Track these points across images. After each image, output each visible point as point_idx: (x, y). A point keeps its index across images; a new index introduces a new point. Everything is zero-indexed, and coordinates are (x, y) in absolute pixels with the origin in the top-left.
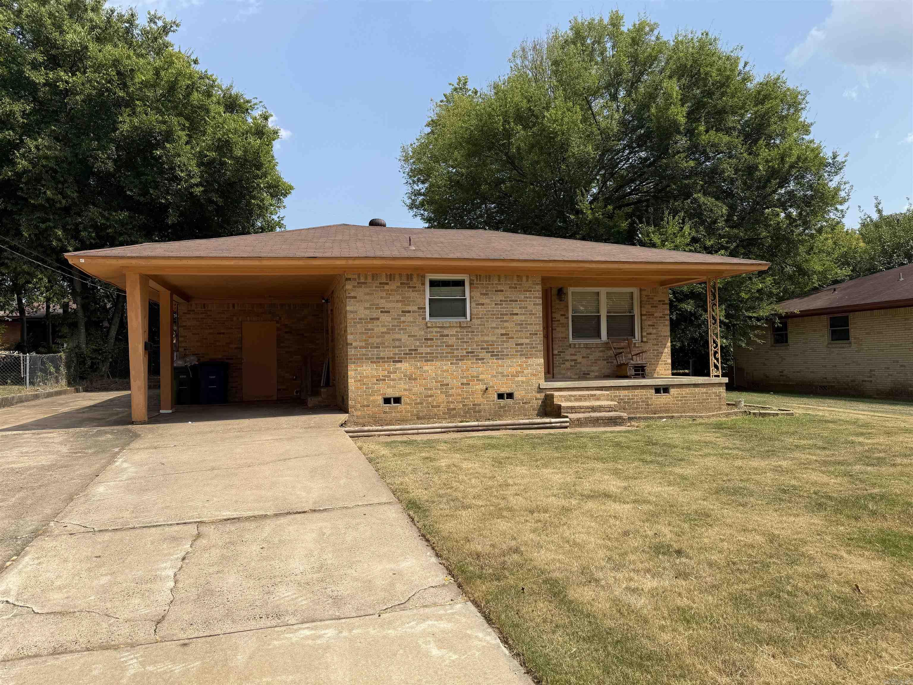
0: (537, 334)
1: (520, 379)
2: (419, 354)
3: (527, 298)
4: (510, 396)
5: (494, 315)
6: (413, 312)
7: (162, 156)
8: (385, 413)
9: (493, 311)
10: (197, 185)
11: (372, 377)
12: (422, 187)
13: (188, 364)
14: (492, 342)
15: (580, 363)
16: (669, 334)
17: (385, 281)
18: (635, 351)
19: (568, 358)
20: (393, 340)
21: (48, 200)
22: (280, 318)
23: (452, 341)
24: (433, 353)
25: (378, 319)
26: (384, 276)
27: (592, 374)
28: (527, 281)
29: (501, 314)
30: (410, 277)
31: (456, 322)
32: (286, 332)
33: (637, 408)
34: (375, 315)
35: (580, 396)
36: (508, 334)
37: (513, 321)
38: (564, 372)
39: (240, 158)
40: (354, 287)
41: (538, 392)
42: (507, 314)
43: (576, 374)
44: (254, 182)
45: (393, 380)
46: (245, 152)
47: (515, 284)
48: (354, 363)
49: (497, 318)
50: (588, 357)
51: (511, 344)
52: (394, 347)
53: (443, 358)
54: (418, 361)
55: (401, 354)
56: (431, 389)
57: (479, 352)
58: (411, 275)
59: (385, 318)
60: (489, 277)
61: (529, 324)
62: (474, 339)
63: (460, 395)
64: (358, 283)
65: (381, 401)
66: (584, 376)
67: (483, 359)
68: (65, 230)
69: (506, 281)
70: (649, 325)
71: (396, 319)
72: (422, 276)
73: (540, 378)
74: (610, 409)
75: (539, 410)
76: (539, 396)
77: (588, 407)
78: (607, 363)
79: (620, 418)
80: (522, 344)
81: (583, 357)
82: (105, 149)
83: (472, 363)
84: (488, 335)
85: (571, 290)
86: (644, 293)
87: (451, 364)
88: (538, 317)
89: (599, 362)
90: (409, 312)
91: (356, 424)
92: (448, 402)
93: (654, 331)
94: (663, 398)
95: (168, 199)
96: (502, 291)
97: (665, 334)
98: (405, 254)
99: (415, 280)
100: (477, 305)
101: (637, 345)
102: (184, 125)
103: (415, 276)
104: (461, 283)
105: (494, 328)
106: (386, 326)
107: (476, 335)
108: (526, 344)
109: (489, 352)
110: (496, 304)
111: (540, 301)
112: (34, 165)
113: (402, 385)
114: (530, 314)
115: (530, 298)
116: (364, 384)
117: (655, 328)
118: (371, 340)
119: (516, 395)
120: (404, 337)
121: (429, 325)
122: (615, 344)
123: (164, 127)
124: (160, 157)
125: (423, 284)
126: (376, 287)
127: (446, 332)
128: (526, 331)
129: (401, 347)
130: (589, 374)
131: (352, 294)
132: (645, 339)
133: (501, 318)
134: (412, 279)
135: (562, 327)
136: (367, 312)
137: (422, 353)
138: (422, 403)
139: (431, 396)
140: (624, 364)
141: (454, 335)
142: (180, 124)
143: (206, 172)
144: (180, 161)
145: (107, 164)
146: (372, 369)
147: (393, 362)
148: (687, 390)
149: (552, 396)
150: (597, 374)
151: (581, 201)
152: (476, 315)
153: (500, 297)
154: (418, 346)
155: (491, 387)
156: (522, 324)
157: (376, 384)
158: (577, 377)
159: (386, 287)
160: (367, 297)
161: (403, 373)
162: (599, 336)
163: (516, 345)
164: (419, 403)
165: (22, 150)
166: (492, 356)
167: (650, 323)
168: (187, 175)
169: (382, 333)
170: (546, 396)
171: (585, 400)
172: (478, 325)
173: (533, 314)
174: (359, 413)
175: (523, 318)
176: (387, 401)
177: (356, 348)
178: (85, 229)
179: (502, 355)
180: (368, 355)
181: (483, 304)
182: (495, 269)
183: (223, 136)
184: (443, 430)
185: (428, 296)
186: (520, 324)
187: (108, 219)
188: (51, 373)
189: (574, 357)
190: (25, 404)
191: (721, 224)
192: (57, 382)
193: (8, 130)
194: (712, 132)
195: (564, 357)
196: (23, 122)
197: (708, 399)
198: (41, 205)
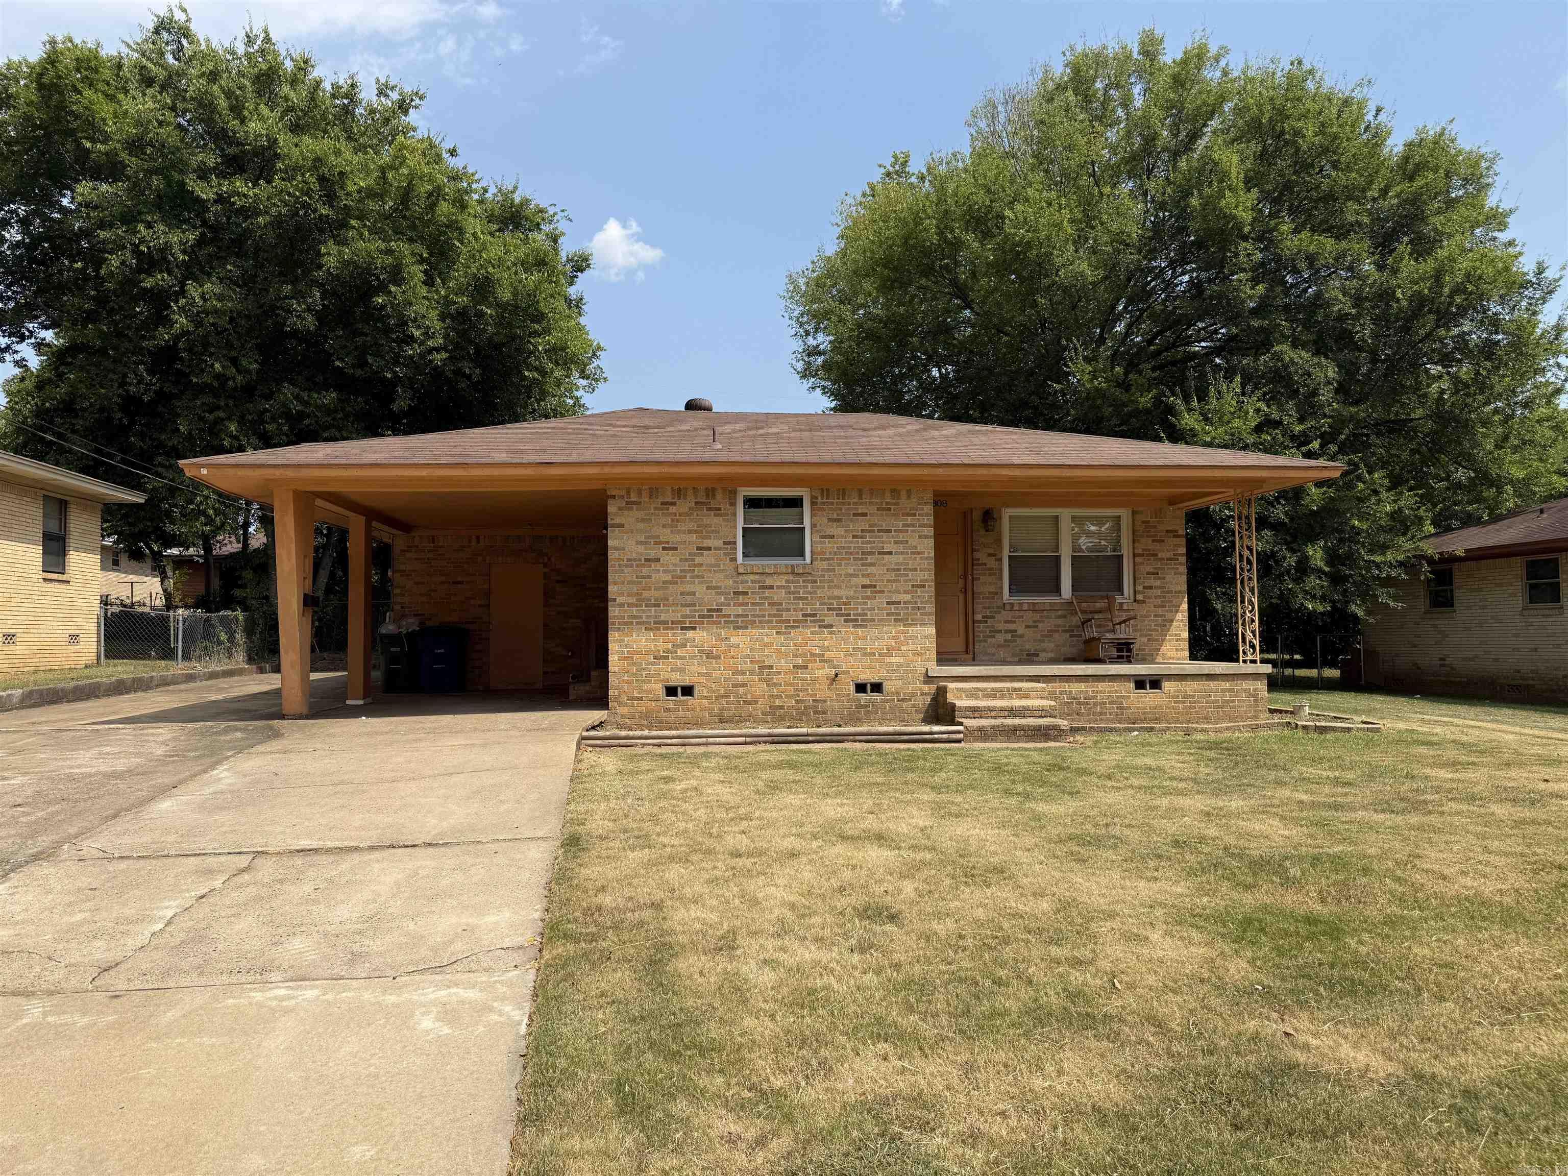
0: (924, 586)
1: (894, 660)
2: (724, 616)
3: (908, 526)
4: (877, 687)
5: (851, 553)
6: (716, 549)
7: (386, 306)
8: (668, 710)
9: (849, 548)
10: (437, 350)
11: (647, 653)
12: (823, 340)
13: (403, 630)
14: (847, 598)
15: (1022, 636)
16: (1184, 587)
17: (670, 500)
18: (1120, 616)
19: (1001, 626)
20: (682, 594)
21: (218, 376)
22: (549, 559)
23: (779, 596)
24: (747, 616)
25: (658, 560)
26: (669, 493)
27: (1043, 656)
28: (909, 497)
29: (863, 553)
30: (711, 493)
31: (786, 566)
32: (558, 581)
33: (1101, 713)
34: (652, 555)
35: (993, 689)
36: (875, 586)
37: (884, 565)
38: (993, 650)
39: (509, 304)
40: (620, 509)
41: (925, 683)
42: (873, 553)
43: (1014, 655)
44: (529, 342)
45: (682, 658)
46: (515, 294)
47: (887, 503)
48: (619, 629)
49: (855, 559)
50: (1036, 627)
51: (882, 600)
52: (682, 605)
53: (762, 622)
54: (723, 628)
55: (694, 616)
56: (743, 674)
57: (825, 615)
58: (713, 489)
59: (669, 558)
60: (843, 493)
61: (911, 570)
62: (815, 592)
63: (791, 685)
64: (627, 503)
65: (661, 692)
66: (1030, 658)
67: (832, 626)
68: (241, 422)
69: (871, 498)
70: (1148, 573)
71: (686, 560)
72: (730, 492)
73: (928, 660)
74: (1043, 713)
75: (927, 712)
76: (926, 688)
77: (1002, 709)
78: (1071, 636)
79: (1055, 727)
80: (899, 603)
81: (1027, 627)
82: (304, 298)
83: (812, 633)
84: (839, 587)
85: (1007, 513)
86: (1140, 518)
87: (777, 633)
88: (927, 558)
89: (1056, 635)
90: (709, 549)
91: (621, 727)
92: (772, 696)
93: (1158, 583)
94: (1150, 697)
95: (395, 372)
96: (865, 515)
97: (1179, 588)
98: (708, 456)
99: (719, 496)
100: (821, 537)
101: (1125, 607)
102: (421, 256)
103: (720, 491)
104: (796, 503)
105: (851, 575)
106: (670, 571)
107: (818, 587)
108: (905, 603)
109: (842, 615)
110: (854, 537)
111: (930, 531)
112: (199, 324)
113: (695, 667)
114: (913, 553)
115: (913, 525)
116: (634, 664)
117: (1159, 578)
118: (646, 594)
119: (887, 686)
120: (700, 589)
121: (741, 570)
122: (1084, 605)
123: (389, 260)
124: (383, 307)
125: (733, 504)
126: (656, 509)
127: (769, 581)
128: (906, 581)
129: (693, 605)
130: (1037, 655)
131: (617, 521)
132: (1140, 597)
133: (862, 559)
134: (714, 496)
135: (990, 574)
136: (641, 549)
137: (729, 616)
138: (727, 697)
139: (744, 685)
140: (1093, 639)
141: (783, 587)
142: (413, 254)
143: (454, 329)
144: (415, 312)
145: (304, 319)
146: (647, 640)
147: (682, 629)
148: (1196, 685)
149: (945, 688)
150: (1051, 655)
151: (1071, 359)
152: (819, 554)
153: (861, 524)
154: (722, 604)
155: (845, 672)
156: (899, 570)
157: (653, 664)
158: (1016, 659)
159: (673, 509)
160: (641, 525)
161: (696, 646)
162: (1057, 590)
163: (888, 603)
164: (722, 697)
165: (182, 301)
166: (846, 621)
167: (1149, 569)
168: (422, 334)
169: (664, 582)
170: (938, 689)
171: (1003, 697)
172: (823, 570)
173: (919, 553)
174: (625, 710)
175: (901, 558)
176: (671, 691)
177: (621, 605)
178: (273, 419)
179: (863, 620)
180: (641, 617)
181: (832, 537)
182: (851, 479)
183: (478, 270)
184: (748, 739)
185: (740, 524)
186: (894, 570)
187: (306, 404)
188: (220, 643)
189: (1012, 627)
190: (171, 688)
191: (1326, 395)
192: (230, 656)
193: (161, 271)
194: (1305, 235)
195: (993, 626)
196: (184, 261)
197: (1233, 701)
198: (207, 385)
